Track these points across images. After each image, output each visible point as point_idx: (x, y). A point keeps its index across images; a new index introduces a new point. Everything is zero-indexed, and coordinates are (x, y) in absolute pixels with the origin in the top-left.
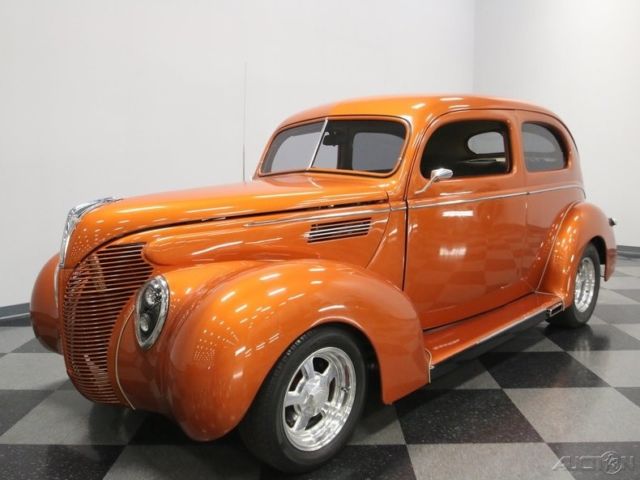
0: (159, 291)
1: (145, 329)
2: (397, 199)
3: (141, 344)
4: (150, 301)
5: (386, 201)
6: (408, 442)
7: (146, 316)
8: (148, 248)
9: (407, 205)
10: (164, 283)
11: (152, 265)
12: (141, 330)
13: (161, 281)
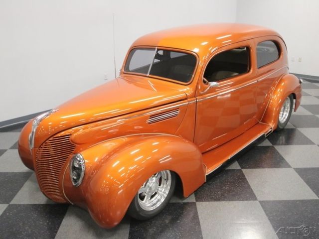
0: (80, 161)
1: (75, 178)
2: (192, 97)
3: (74, 184)
4: (76, 166)
5: (186, 99)
6: (197, 201)
7: (75, 172)
8: (72, 137)
9: (196, 99)
10: (81, 157)
11: (75, 145)
12: (74, 179)
13: (81, 156)
